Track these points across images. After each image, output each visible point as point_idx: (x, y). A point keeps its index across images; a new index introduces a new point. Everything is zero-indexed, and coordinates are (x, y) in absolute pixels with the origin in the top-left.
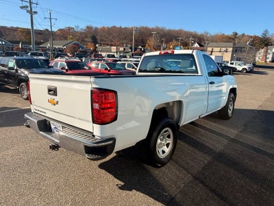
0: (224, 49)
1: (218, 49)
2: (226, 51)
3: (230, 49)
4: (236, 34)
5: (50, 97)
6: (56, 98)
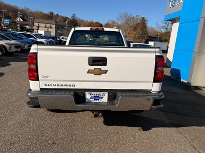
0: (48, 25)
1: (44, 25)
2: (51, 28)
3: (54, 26)
4: (53, 14)
5: (92, 68)
6: (103, 68)
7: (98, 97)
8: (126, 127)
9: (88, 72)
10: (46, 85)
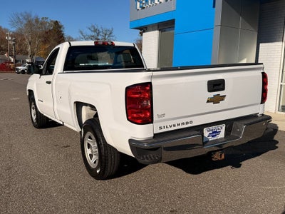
5: (212, 94)
6: (221, 93)
7: (216, 132)
8: (216, 170)
9: (208, 102)
10: (161, 128)
